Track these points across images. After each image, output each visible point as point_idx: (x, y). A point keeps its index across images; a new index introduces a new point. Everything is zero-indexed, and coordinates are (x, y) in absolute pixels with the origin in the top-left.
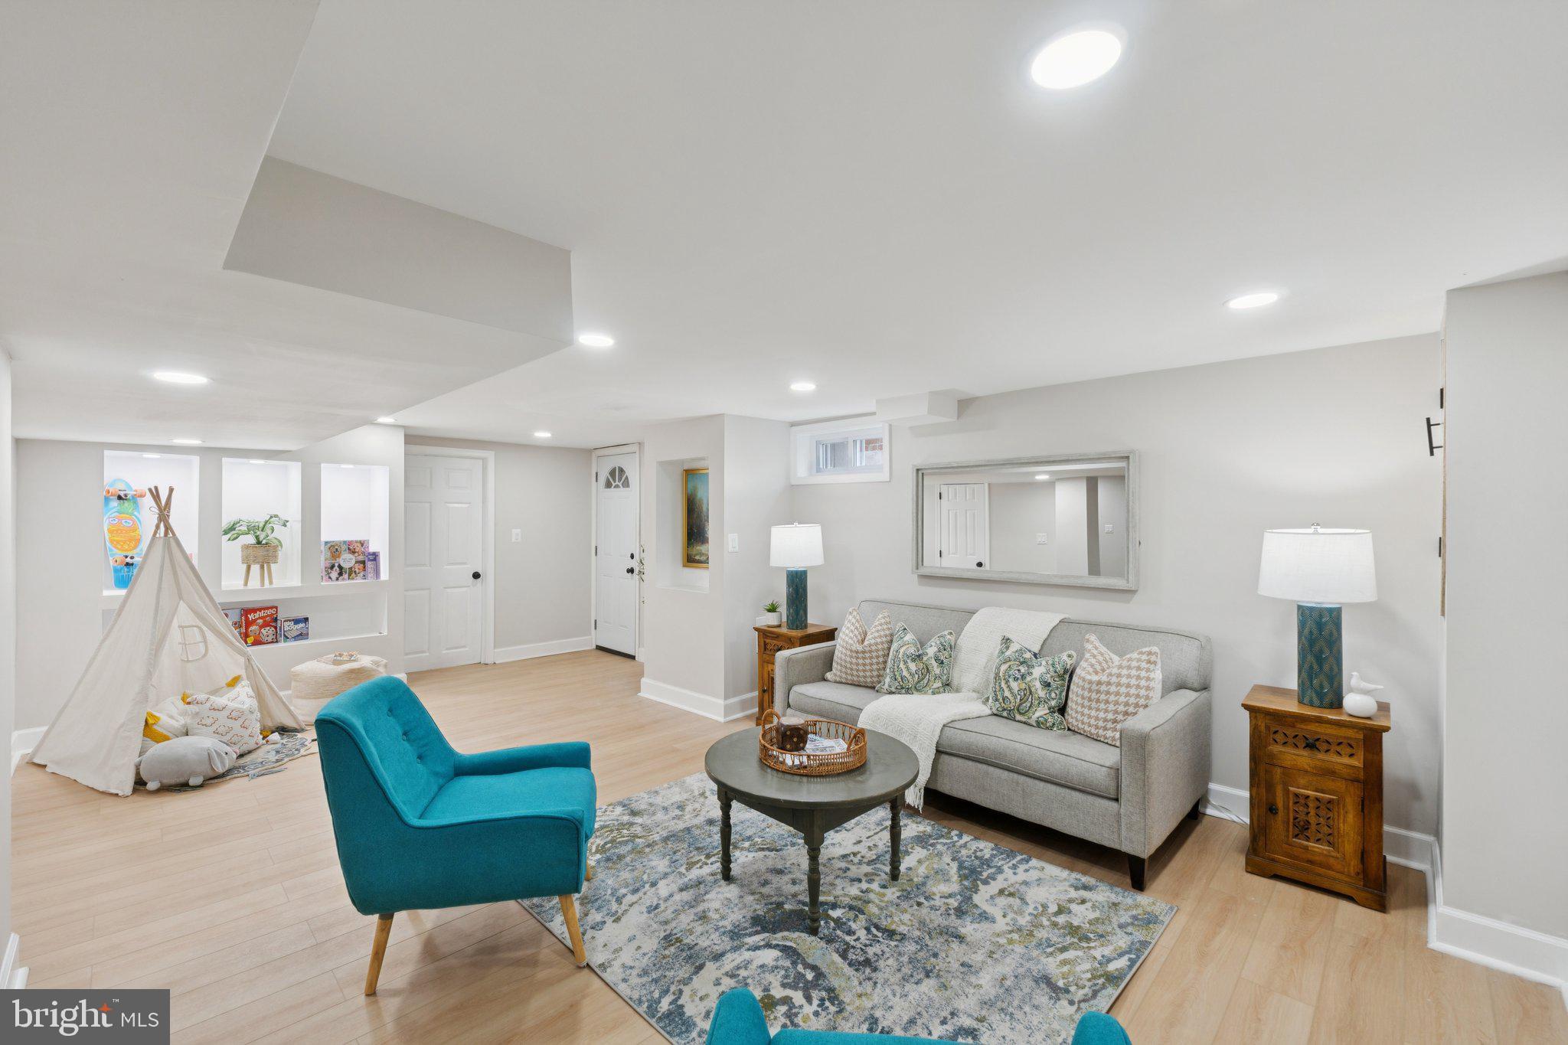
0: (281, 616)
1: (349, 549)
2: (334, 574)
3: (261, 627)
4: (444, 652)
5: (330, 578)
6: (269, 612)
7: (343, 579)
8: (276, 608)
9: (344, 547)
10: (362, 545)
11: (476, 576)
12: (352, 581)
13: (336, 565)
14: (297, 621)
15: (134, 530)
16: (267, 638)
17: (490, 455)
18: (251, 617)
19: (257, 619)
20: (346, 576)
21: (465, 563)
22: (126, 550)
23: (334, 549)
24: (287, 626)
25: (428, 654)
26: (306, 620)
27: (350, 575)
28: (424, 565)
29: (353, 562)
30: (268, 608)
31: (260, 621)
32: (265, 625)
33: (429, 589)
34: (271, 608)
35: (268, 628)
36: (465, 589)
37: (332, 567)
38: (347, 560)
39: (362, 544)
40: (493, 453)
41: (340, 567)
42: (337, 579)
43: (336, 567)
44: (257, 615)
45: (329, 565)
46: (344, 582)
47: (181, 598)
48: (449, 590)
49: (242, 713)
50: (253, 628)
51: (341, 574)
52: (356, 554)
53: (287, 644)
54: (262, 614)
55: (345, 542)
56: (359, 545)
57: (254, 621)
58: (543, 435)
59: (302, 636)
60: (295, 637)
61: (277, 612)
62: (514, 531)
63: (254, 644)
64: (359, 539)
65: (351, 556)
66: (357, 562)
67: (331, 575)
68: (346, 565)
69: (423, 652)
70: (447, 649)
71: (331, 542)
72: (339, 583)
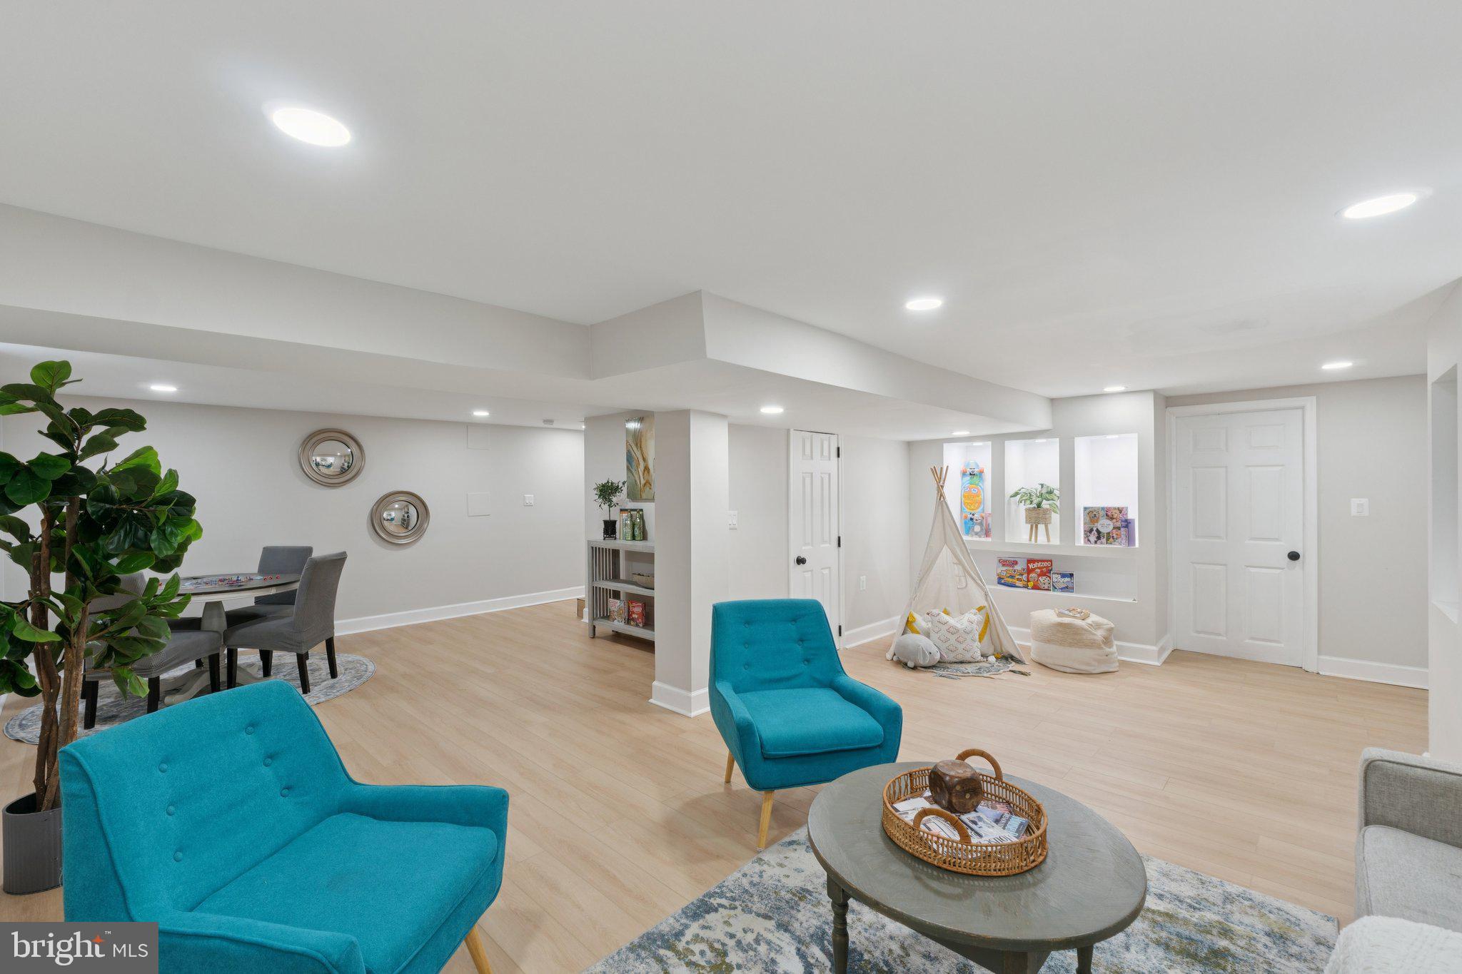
0: (1055, 569)
1: (1107, 515)
2: (1093, 538)
3: (1039, 576)
4: (1247, 641)
5: (1089, 540)
6: (1045, 564)
7: (1101, 543)
8: (1051, 561)
9: (1102, 513)
10: (1121, 512)
11: (1294, 556)
12: (1110, 546)
13: (1095, 529)
14: (1063, 576)
15: (978, 495)
16: (1044, 586)
17: (1310, 403)
18: (1031, 566)
19: (1035, 569)
20: (1104, 540)
21: (1277, 540)
22: (973, 510)
23: (1092, 515)
24: (1055, 578)
25: (1225, 638)
26: (1071, 575)
27: (1107, 540)
28: (1219, 537)
29: (1111, 527)
30: (1044, 561)
31: (1038, 571)
32: (1042, 574)
33: (1225, 565)
34: (1047, 561)
35: (1045, 577)
36: (1279, 571)
37: (1091, 531)
38: (1105, 526)
39: (1120, 510)
40: (1314, 398)
41: (1098, 531)
42: (1096, 542)
43: (1094, 532)
44: (1036, 565)
45: (1088, 529)
46: (1102, 546)
47: (946, 543)
48: (1253, 570)
49: (958, 631)
50: (1032, 575)
51: (1099, 538)
52: (1114, 520)
53: (1055, 593)
54: (1039, 564)
55: (1103, 509)
56: (1118, 512)
57: (1033, 570)
58: (1337, 366)
59: (1067, 589)
60: (1062, 589)
61: (1052, 565)
62: (1355, 502)
63: (1033, 588)
64: (1117, 505)
65: (1109, 522)
66: (1114, 528)
67: (1090, 538)
68: (1104, 530)
69: (1220, 635)
70: (1253, 638)
71: (1089, 508)
72: (1098, 545)
